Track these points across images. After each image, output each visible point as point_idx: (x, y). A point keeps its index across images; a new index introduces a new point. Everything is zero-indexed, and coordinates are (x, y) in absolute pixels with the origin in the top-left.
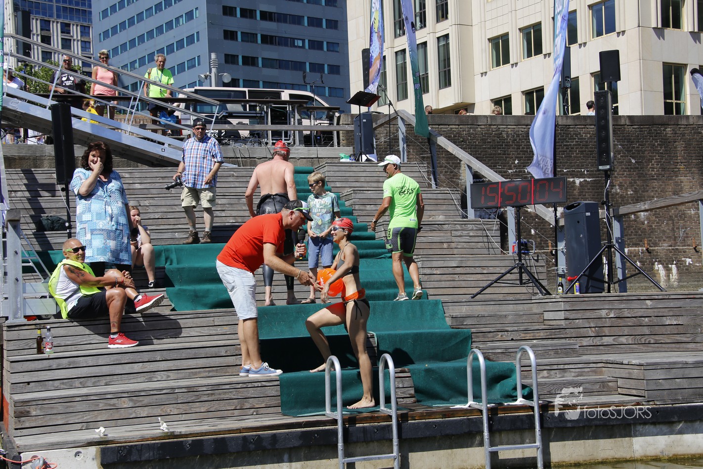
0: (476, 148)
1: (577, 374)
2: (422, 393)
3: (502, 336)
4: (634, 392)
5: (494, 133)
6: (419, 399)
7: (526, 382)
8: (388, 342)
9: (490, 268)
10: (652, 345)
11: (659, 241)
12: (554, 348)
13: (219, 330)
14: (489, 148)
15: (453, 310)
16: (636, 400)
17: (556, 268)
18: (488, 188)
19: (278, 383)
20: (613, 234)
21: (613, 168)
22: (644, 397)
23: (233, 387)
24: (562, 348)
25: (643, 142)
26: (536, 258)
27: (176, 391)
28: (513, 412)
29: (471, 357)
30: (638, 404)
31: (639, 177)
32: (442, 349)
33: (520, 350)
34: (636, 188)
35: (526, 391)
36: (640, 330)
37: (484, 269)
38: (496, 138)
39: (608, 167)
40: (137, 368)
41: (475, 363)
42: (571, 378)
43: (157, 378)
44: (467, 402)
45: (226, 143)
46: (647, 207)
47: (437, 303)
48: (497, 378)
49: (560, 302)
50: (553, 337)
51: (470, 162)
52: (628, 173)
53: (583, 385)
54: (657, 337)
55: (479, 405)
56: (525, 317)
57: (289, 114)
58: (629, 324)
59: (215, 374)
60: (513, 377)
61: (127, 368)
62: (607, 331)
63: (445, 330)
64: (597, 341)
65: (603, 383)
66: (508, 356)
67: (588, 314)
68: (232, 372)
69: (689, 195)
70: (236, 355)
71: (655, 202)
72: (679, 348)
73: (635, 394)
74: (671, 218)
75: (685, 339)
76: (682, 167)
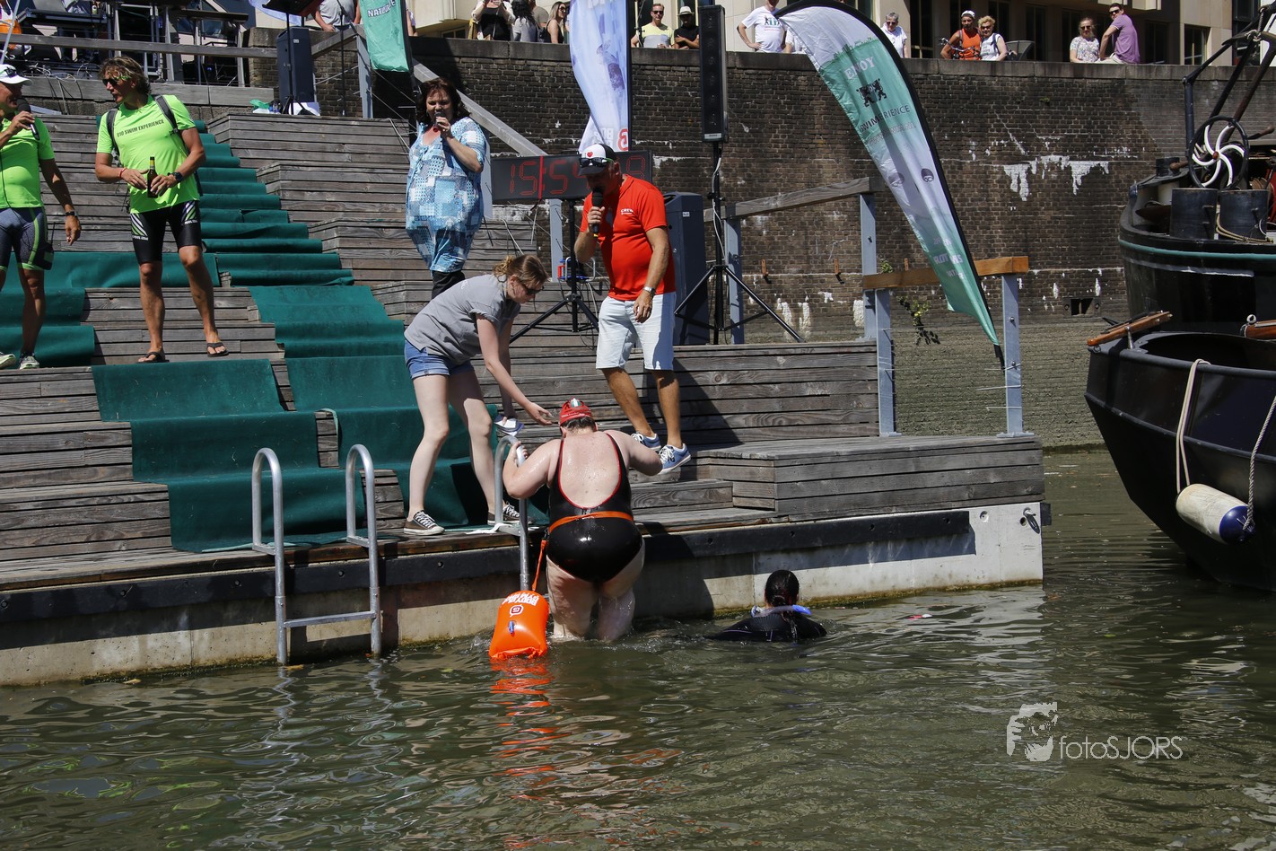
0: (489, 98)
4: (758, 503)
5: (520, 73)
8: (357, 425)
10: (784, 429)
11: (784, 263)
14: (511, 99)
16: (760, 515)
18: (522, 167)
19: (165, 495)
20: (724, 245)
22: (774, 510)
23: (82, 502)
25: (761, 97)
26: (597, 288)
29: (500, 450)
30: (764, 522)
31: (755, 156)
34: (749, 176)
36: (765, 405)
38: (523, 82)
39: (719, 136)
42: (660, 483)
45: (36, 69)
46: (779, 204)
51: (486, 121)
52: (738, 149)
53: (679, 493)
54: (792, 416)
56: (584, 385)
57: (154, 23)
58: (751, 395)
59: (47, 481)
65: (711, 489)
68: (79, 479)
69: (845, 185)
70: (86, 448)
71: (792, 196)
72: (824, 433)
73: (760, 506)
74: (802, 226)
75: (833, 418)
76: (822, 141)
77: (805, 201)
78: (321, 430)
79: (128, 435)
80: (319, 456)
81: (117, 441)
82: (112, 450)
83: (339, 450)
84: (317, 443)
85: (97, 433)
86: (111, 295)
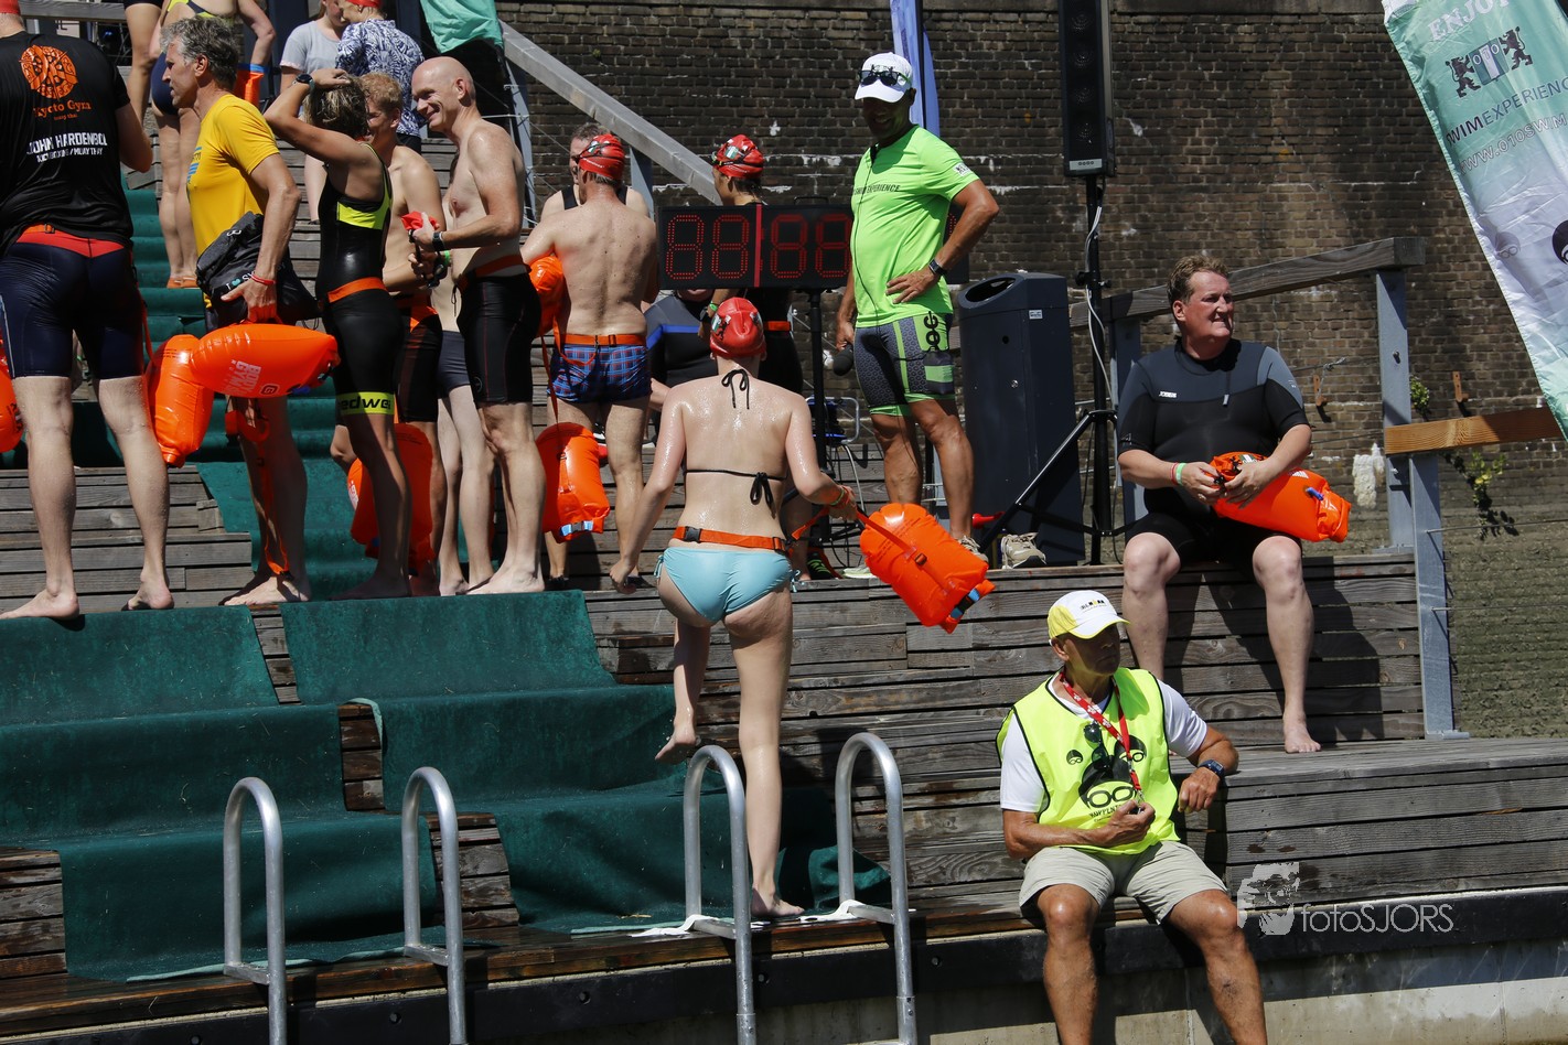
2: (542, 893)
6: (527, 910)
10: (1236, 725)
12: (944, 740)
15: (621, 623)
19: (57, 873)
25: (1166, 69)
28: (829, 944)
29: (696, 775)
32: (591, 750)
33: (849, 749)
34: (1144, 218)
35: (868, 879)
39: (1097, 163)
44: (683, 918)
47: (570, 604)
50: (939, 704)
54: (1247, 701)
55: (722, 924)
56: (848, 645)
63: (599, 689)
69: (1347, 255)
74: (1249, 314)
76: (1284, 149)
80: (345, 789)
83: (384, 776)
84: (342, 765)
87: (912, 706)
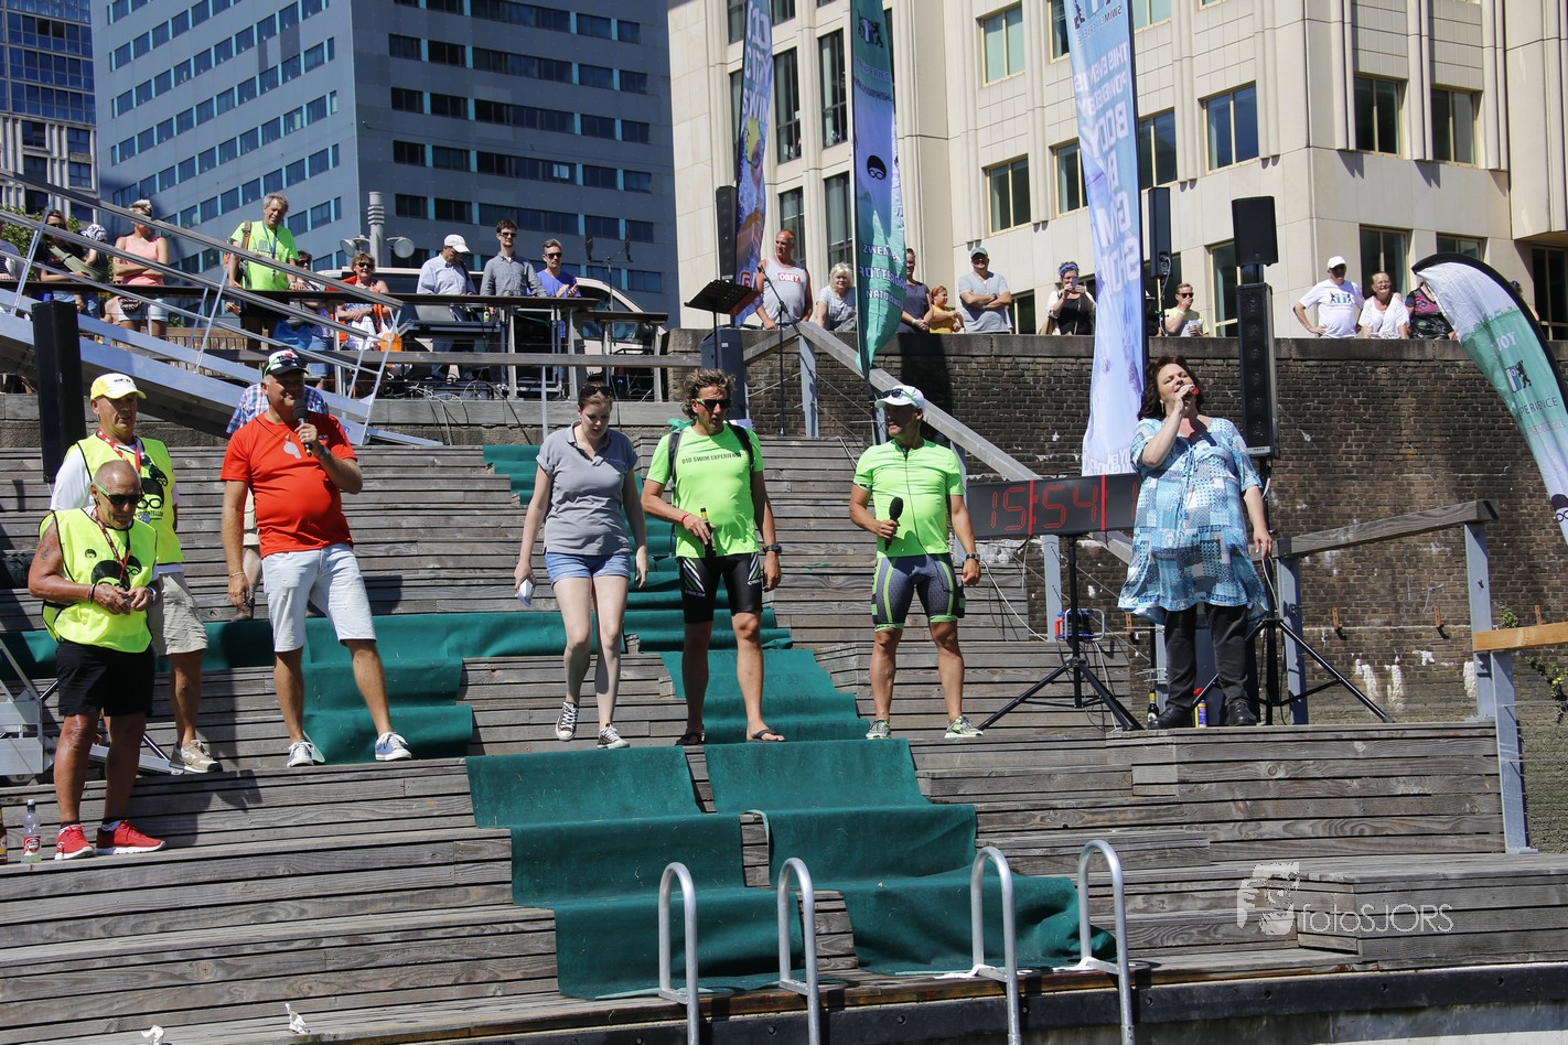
0: (967, 407)
1: (1208, 903)
2: (872, 948)
3: (1042, 819)
4: (1333, 943)
5: (1005, 373)
6: (865, 959)
7: (1098, 920)
8: (792, 832)
9: (1008, 671)
10: (1368, 840)
11: (1364, 612)
12: (1157, 846)
13: (416, 807)
14: (995, 407)
15: (934, 761)
16: (1337, 960)
17: (1152, 671)
18: (1006, 495)
19: (552, 924)
20: (1277, 593)
21: (1277, 451)
22: (1356, 953)
23: (450, 933)
24: (1174, 845)
25: (1327, 396)
26: (1107, 649)
27: (323, 945)
28: (1072, 987)
29: (978, 866)
30: (1343, 969)
31: (1320, 472)
32: (911, 848)
33: (1087, 851)
34: (1313, 497)
35: (1099, 941)
36: (1339, 808)
37: (995, 673)
38: (1010, 385)
39: (1267, 450)
40: (232, 892)
41: (990, 880)
42: (1196, 912)
43: (277, 914)
44: (971, 966)
45: (414, 391)
46: (1351, 537)
47: (899, 748)
48: (1034, 913)
49: (1168, 744)
50: (1154, 821)
51: (961, 437)
52: (1296, 463)
53: (1222, 927)
54: (1377, 823)
55: (997, 972)
56: (1091, 778)
57: (556, 330)
58: (1319, 793)
59: (409, 905)
60: (1070, 910)
61: (210, 894)
62: (1269, 808)
63: (917, 806)
64: (1250, 831)
66: (1057, 862)
67: (1230, 772)
68: (447, 902)
69: (1443, 512)
70: (457, 863)
71: (1369, 526)
72: (1424, 846)
73: (1337, 947)
74: (1388, 563)
75: (1436, 827)
76: (1411, 451)
77: (1387, 534)
78: (747, 838)
79: (507, 845)
80: (744, 873)
81: (493, 854)
82: (488, 865)
83: (770, 864)
84: (742, 855)
85: (470, 843)
86: (494, 666)
87: (1135, 822)
